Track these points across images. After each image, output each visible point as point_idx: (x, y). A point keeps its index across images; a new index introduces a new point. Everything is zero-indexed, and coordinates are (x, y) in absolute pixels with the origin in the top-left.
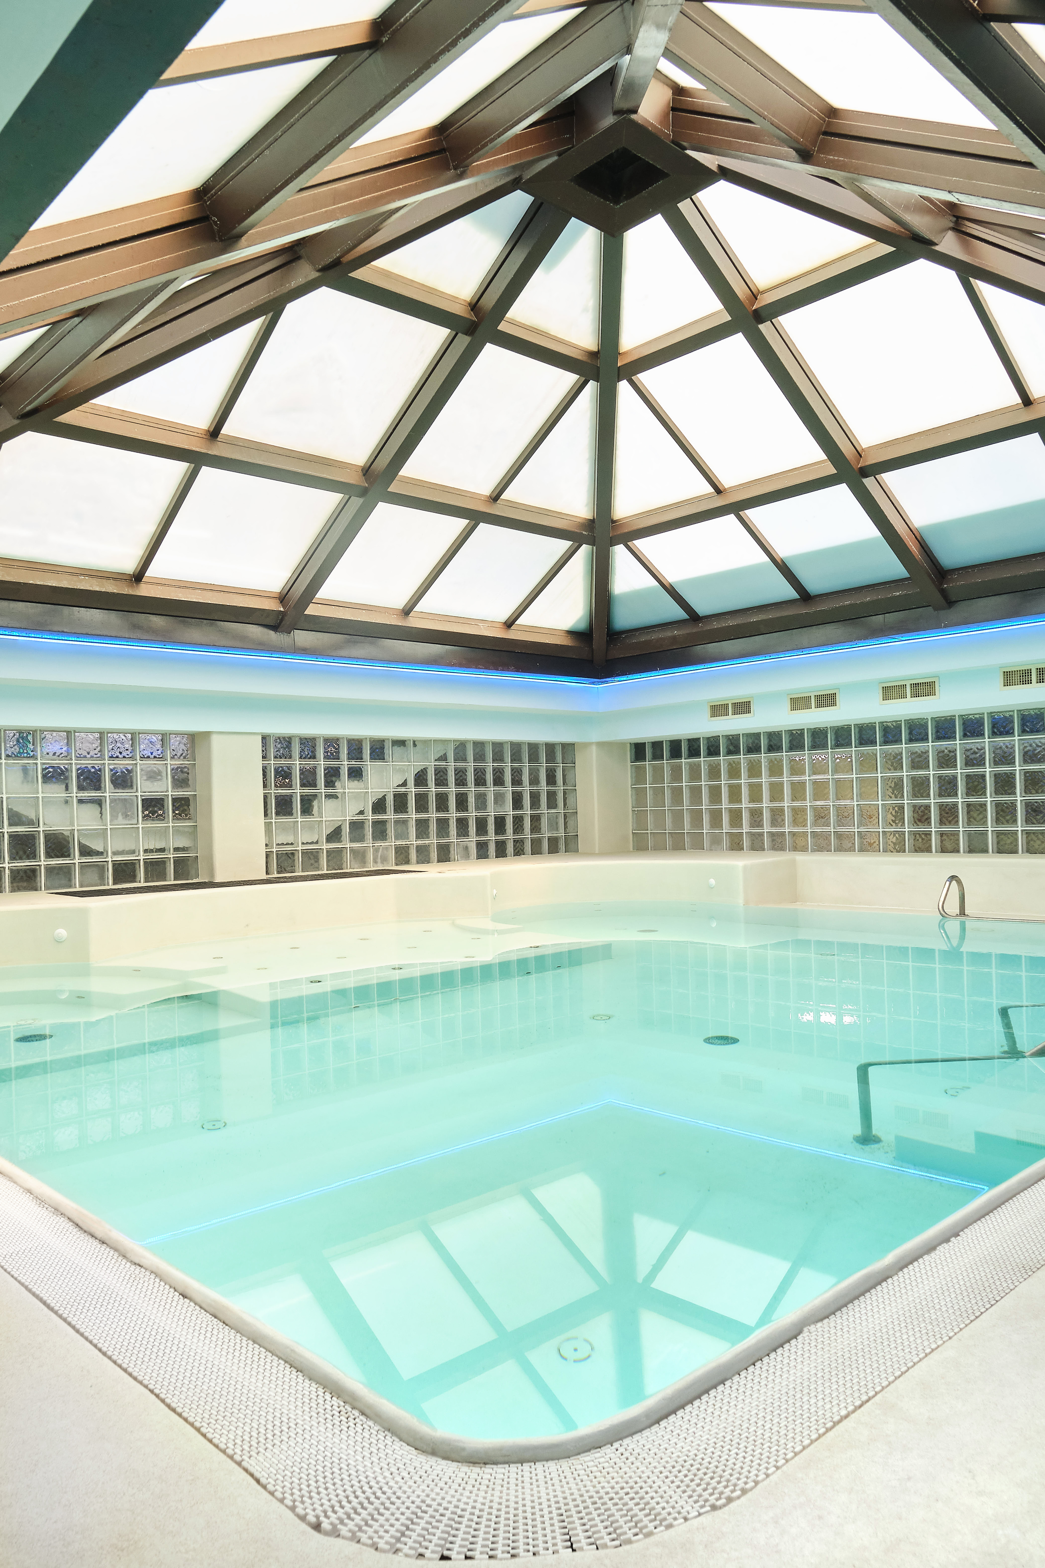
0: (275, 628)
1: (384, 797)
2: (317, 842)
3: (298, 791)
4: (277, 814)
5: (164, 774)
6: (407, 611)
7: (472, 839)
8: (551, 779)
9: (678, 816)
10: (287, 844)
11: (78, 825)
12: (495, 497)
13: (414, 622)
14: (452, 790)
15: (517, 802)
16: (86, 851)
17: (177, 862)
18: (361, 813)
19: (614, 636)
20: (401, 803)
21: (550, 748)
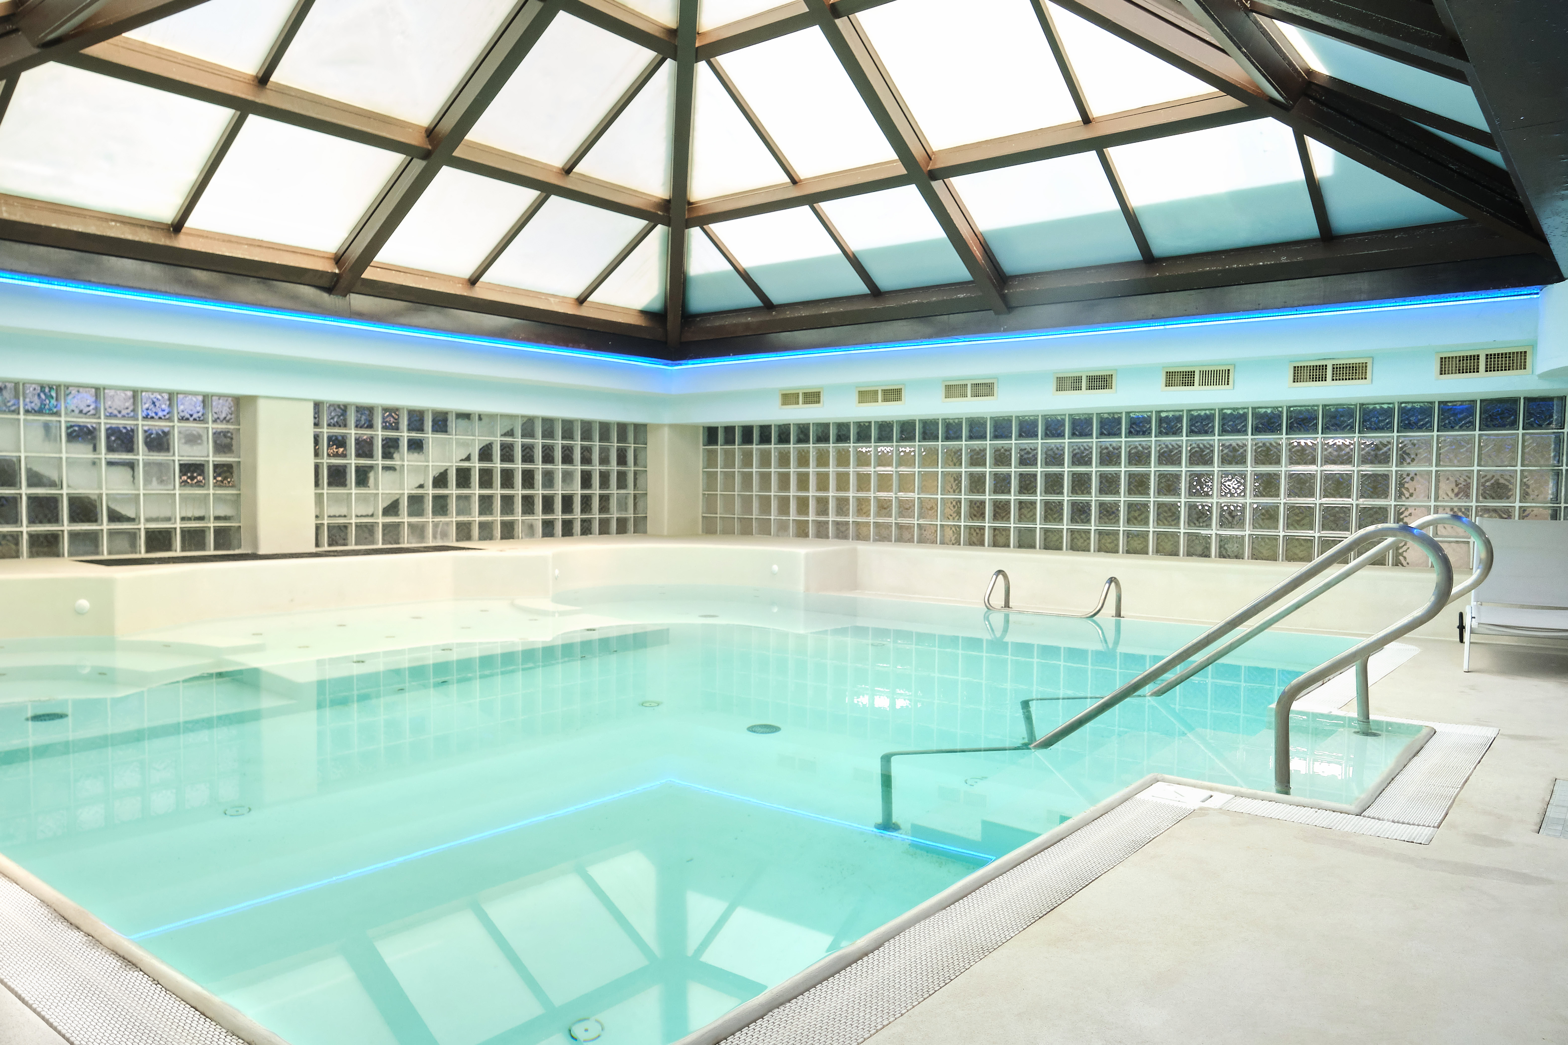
0: (329, 290)
1: (446, 471)
2: (372, 515)
3: (353, 462)
4: (330, 484)
5: (205, 438)
6: (473, 281)
7: (538, 517)
8: (622, 459)
9: (747, 502)
10: (340, 516)
11: (107, 489)
12: (568, 170)
13: (480, 292)
14: (518, 466)
15: (586, 481)
16: (115, 517)
17: (218, 532)
18: (421, 486)
19: (689, 318)
20: (464, 478)
21: (622, 428)
